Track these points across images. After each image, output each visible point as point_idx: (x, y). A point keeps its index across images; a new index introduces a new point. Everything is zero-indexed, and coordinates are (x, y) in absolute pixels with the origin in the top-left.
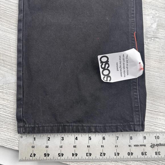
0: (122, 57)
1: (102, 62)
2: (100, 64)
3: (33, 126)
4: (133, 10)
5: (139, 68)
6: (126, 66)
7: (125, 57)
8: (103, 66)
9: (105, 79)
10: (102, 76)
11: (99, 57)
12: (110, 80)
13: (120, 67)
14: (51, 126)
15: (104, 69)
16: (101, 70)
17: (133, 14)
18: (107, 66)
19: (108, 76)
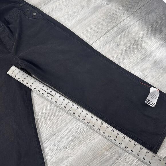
0: (151, 94)
1: (147, 102)
2: (147, 103)
3: (157, 145)
4: (130, 76)
5: (157, 91)
6: (154, 95)
7: (151, 93)
8: (149, 103)
9: (153, 105)
10: (151, 106)
11: (145, 102)
12: (155, 104)
13: (153, 97)
14: (161, 138)
15: (150, 103)
16: (149, 104)
17: (131, 77)
18: (149, 101)
19: (152, 103)
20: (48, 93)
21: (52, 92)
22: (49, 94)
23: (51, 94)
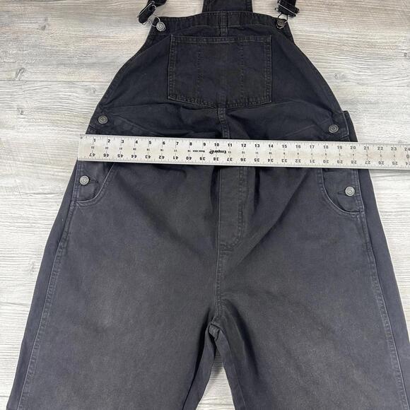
20: (212, 152)
21: (218, 145)
22: (216, 151)
23: (220, 151)
